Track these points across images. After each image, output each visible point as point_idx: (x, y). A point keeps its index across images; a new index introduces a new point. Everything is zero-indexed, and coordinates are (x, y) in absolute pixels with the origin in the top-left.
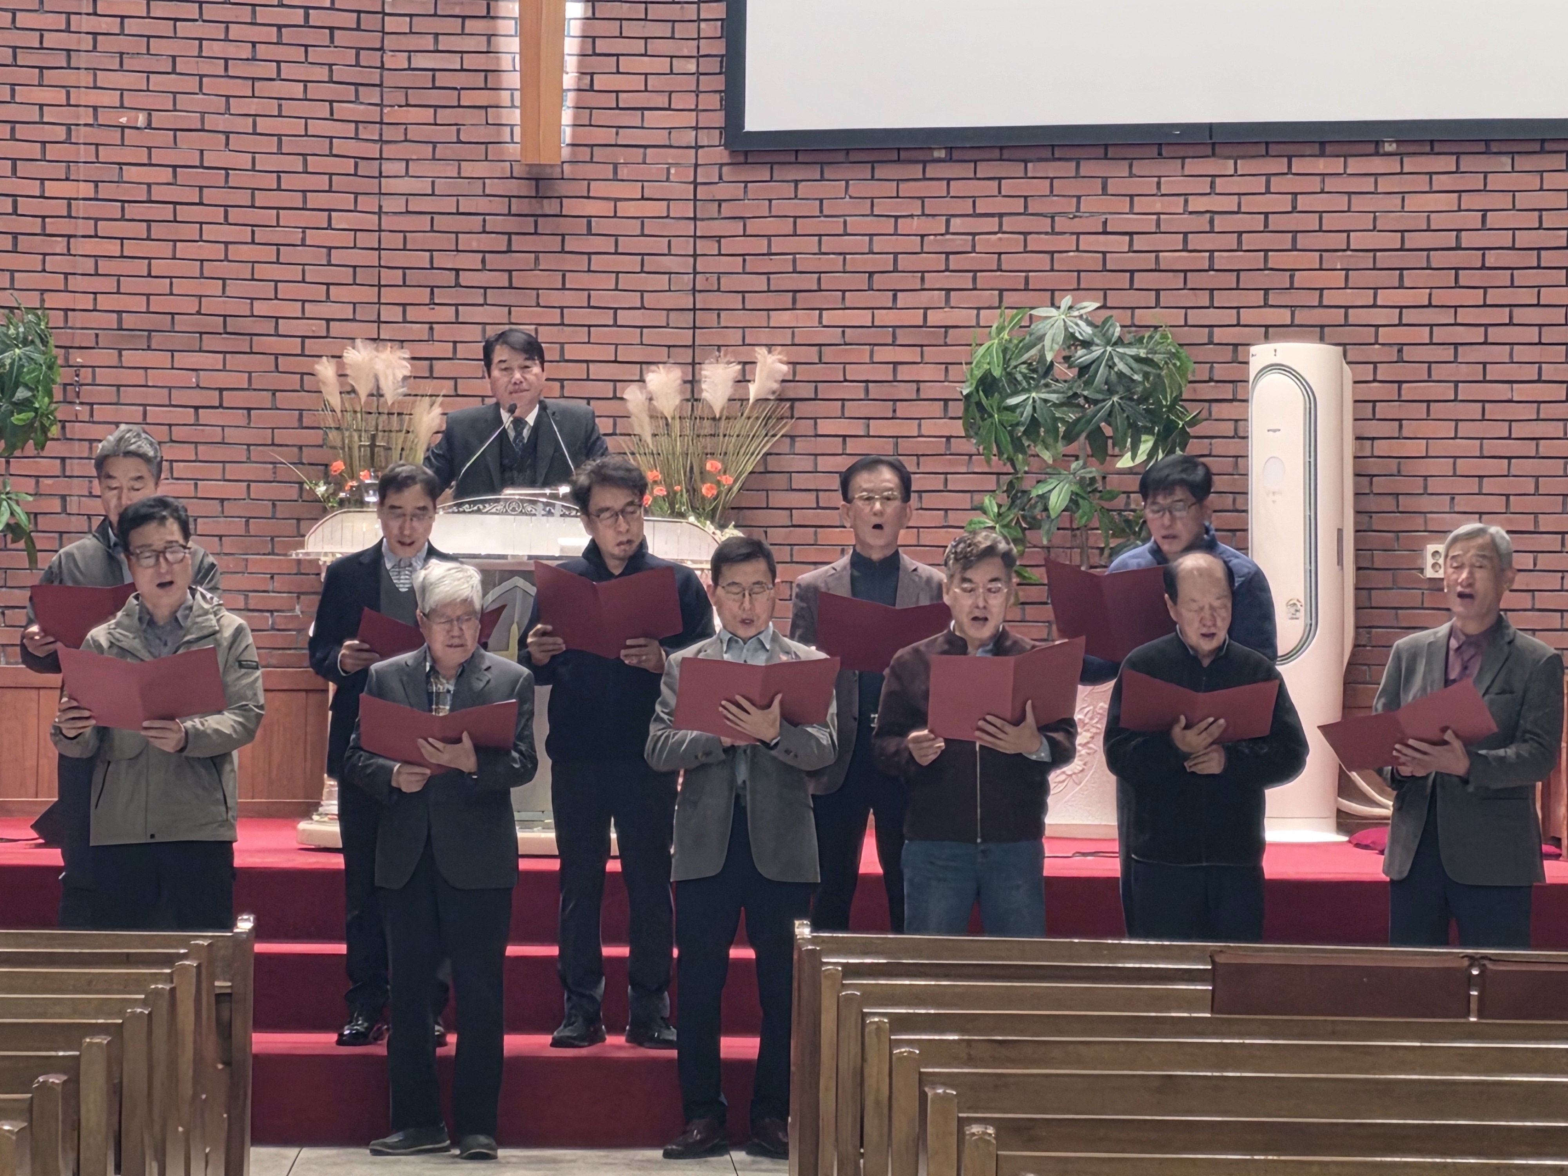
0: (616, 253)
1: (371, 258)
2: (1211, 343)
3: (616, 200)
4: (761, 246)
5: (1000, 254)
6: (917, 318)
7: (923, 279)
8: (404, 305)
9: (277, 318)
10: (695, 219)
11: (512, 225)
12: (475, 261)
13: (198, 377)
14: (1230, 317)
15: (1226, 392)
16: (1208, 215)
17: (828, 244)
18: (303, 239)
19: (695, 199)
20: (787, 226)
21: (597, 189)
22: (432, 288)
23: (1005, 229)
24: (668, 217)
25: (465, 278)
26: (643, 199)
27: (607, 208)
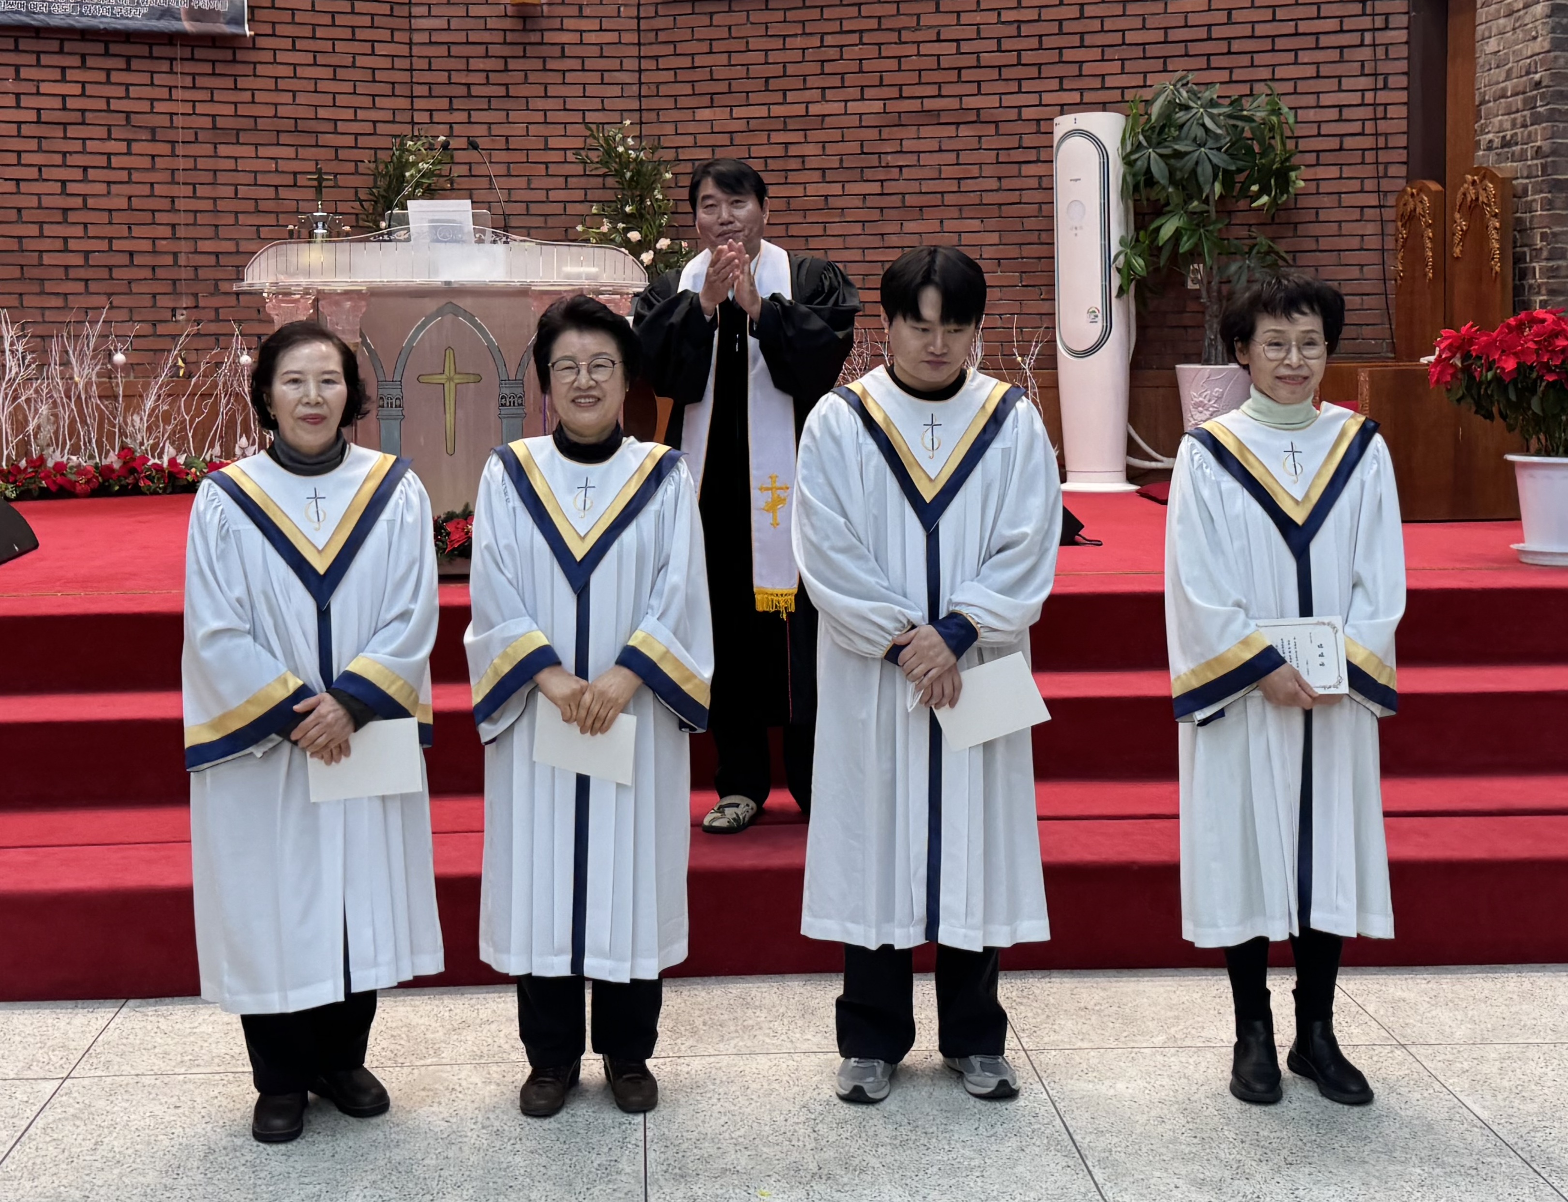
0: (583, 70)
1: (405, 77)
2: (1020, 119)
3: (581, 32)
4: (686, 62)
5: (861, 60)
6: (800, 110)
7: (805, 80)
8: (431, 111)
9: (336, 121)
10: (639, 44)
11: (506, 51)
12: (480, 78)
13: (277, 164)
14: (1033, 99)
15: (1032, 155)
16: (1016, 25)
17: (736, 59)
18: (354, 62)
19: (639, 30)
20: (705, 47)
21: (568, 23)
22: (451, 98)
23: (865, 40)
24: (620, 43)
25: (475, 91)
26: (601, 30)
27: (574, 38)
